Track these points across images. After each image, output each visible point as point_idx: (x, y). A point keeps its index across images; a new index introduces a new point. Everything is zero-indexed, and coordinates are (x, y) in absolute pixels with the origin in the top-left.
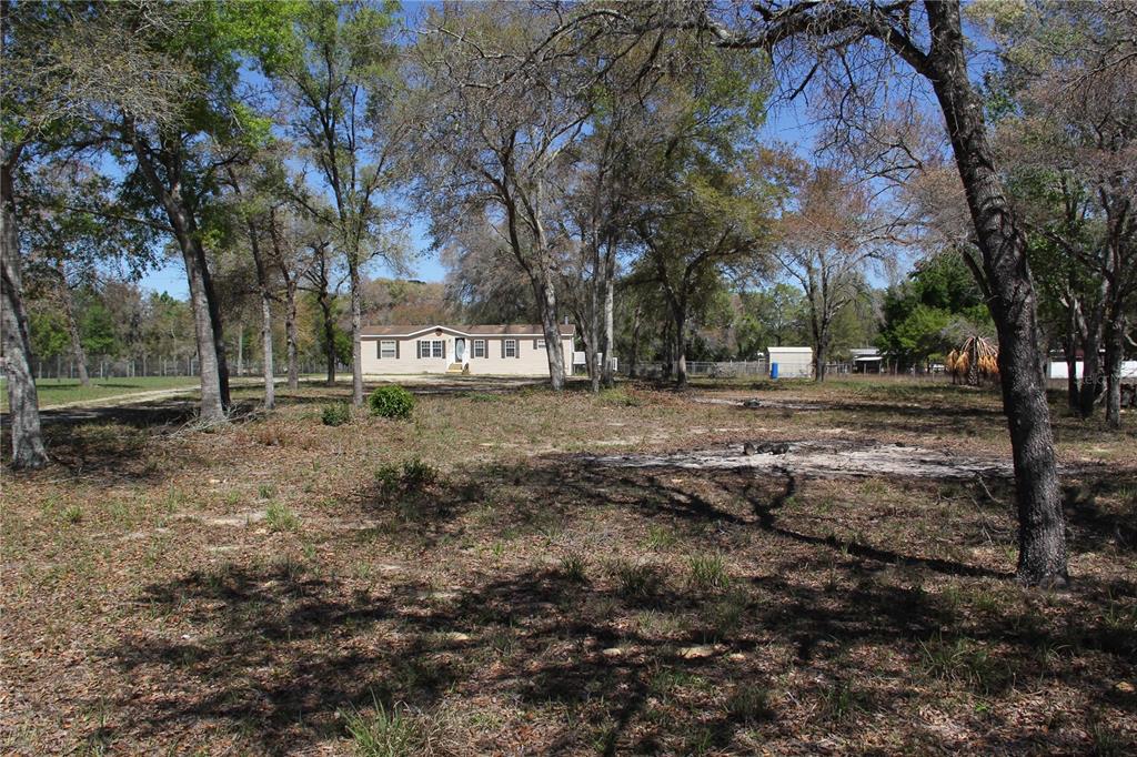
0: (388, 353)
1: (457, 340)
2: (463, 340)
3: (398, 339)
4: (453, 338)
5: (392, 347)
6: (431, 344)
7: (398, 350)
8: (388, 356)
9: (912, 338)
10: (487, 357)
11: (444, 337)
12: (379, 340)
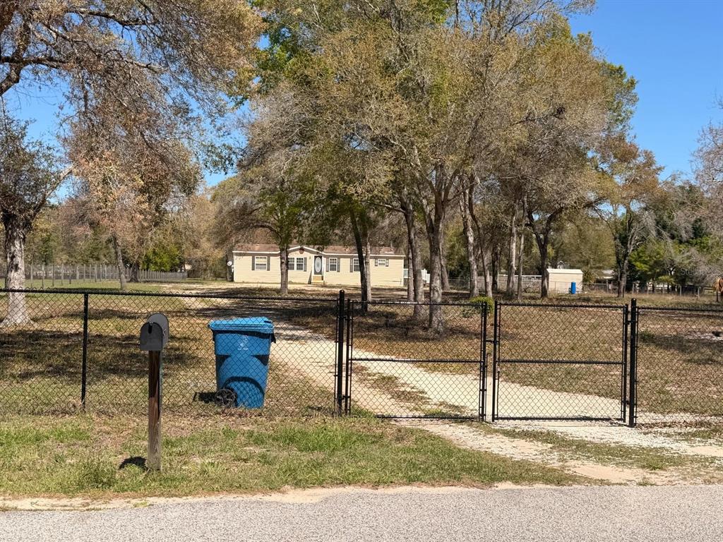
0: (261, 266)
1: (316, 257)
2: (321, 257)
3: (269, 255)
4: (313, 256)
5: (264, 261)
6: (296, 260)
7: (269, 264)
8: (261, 268)
9: (645, 263)
10: (339, 271)
11: (305, 254)
12: (253, 255)
